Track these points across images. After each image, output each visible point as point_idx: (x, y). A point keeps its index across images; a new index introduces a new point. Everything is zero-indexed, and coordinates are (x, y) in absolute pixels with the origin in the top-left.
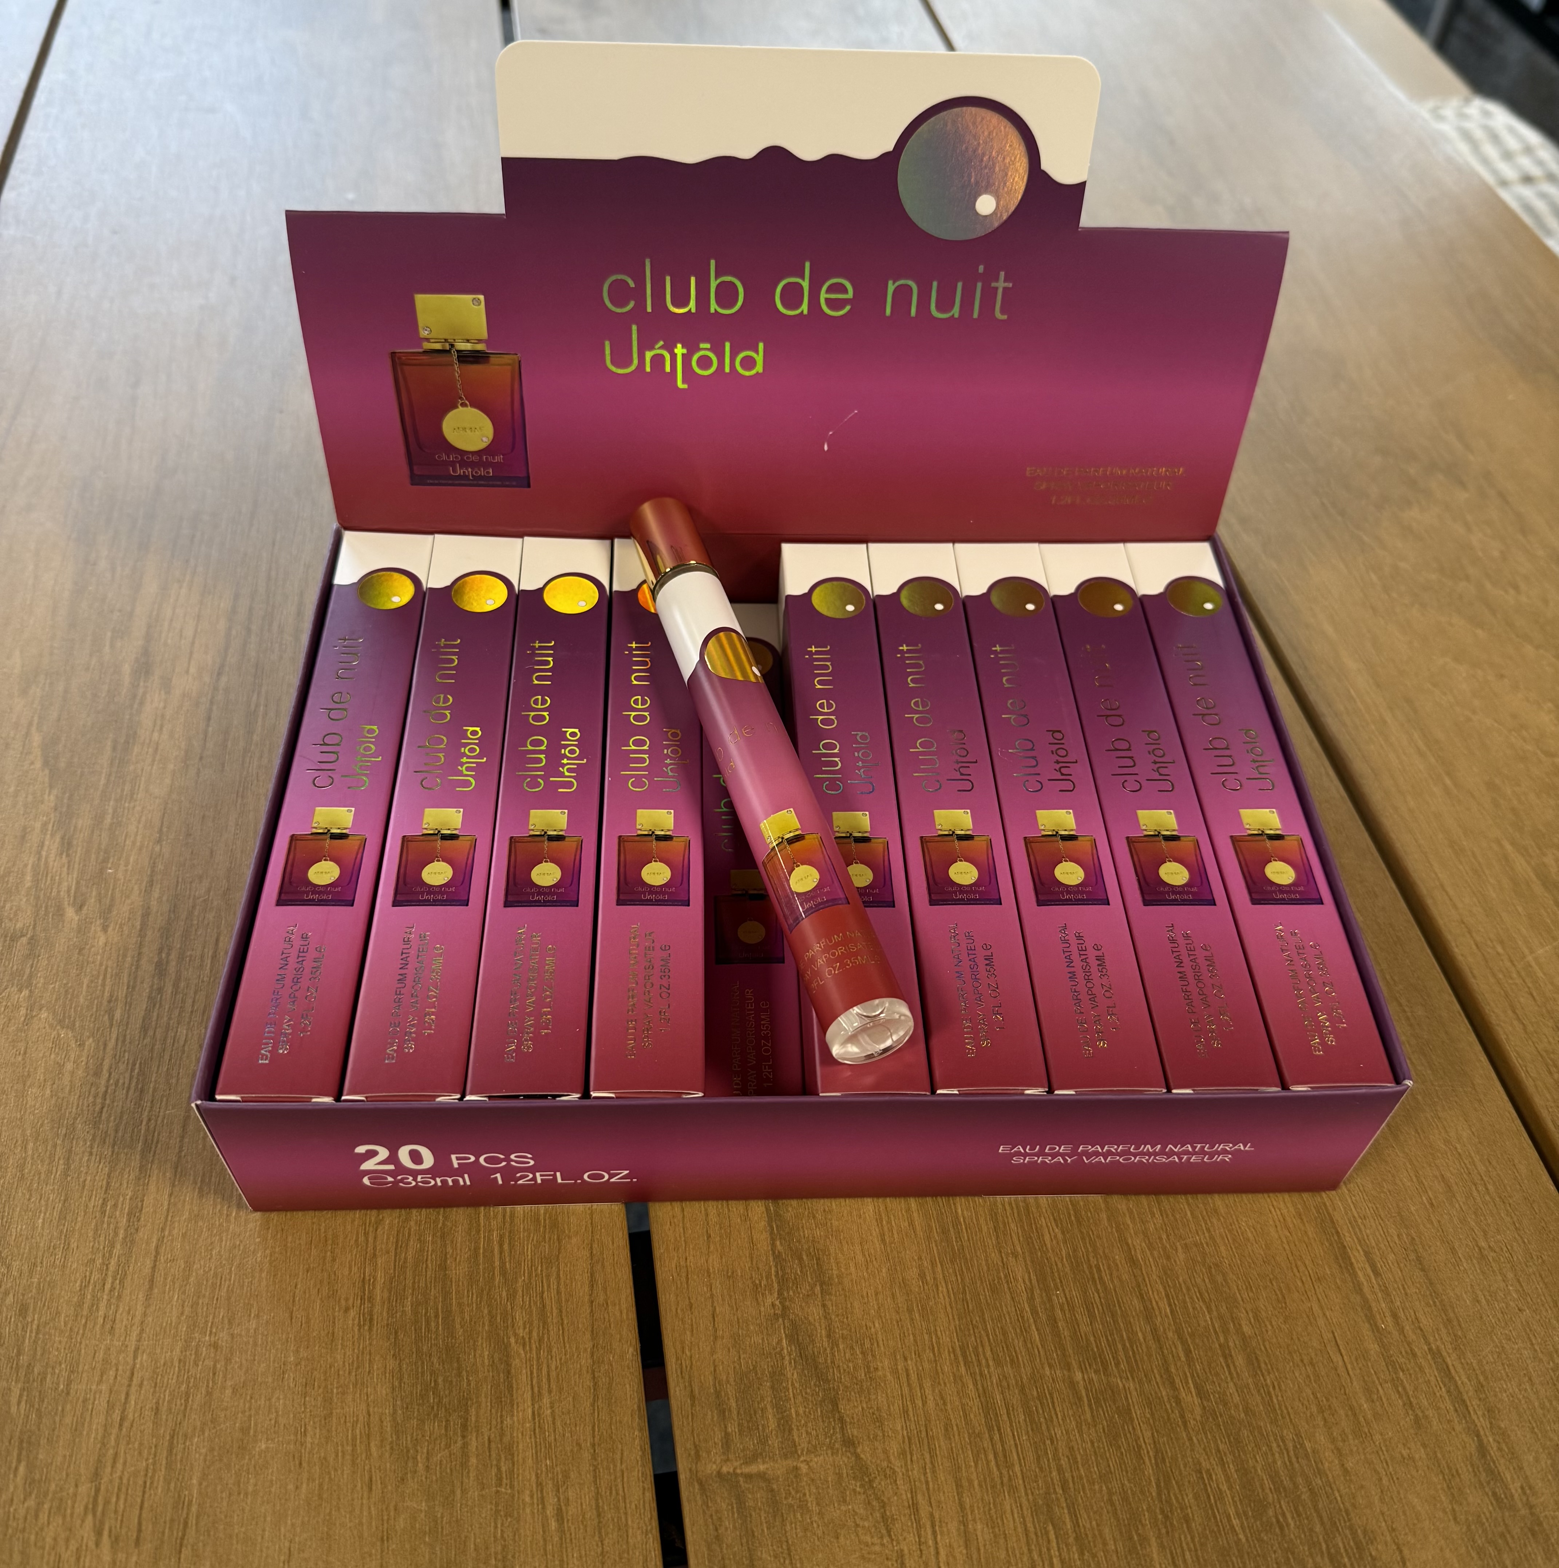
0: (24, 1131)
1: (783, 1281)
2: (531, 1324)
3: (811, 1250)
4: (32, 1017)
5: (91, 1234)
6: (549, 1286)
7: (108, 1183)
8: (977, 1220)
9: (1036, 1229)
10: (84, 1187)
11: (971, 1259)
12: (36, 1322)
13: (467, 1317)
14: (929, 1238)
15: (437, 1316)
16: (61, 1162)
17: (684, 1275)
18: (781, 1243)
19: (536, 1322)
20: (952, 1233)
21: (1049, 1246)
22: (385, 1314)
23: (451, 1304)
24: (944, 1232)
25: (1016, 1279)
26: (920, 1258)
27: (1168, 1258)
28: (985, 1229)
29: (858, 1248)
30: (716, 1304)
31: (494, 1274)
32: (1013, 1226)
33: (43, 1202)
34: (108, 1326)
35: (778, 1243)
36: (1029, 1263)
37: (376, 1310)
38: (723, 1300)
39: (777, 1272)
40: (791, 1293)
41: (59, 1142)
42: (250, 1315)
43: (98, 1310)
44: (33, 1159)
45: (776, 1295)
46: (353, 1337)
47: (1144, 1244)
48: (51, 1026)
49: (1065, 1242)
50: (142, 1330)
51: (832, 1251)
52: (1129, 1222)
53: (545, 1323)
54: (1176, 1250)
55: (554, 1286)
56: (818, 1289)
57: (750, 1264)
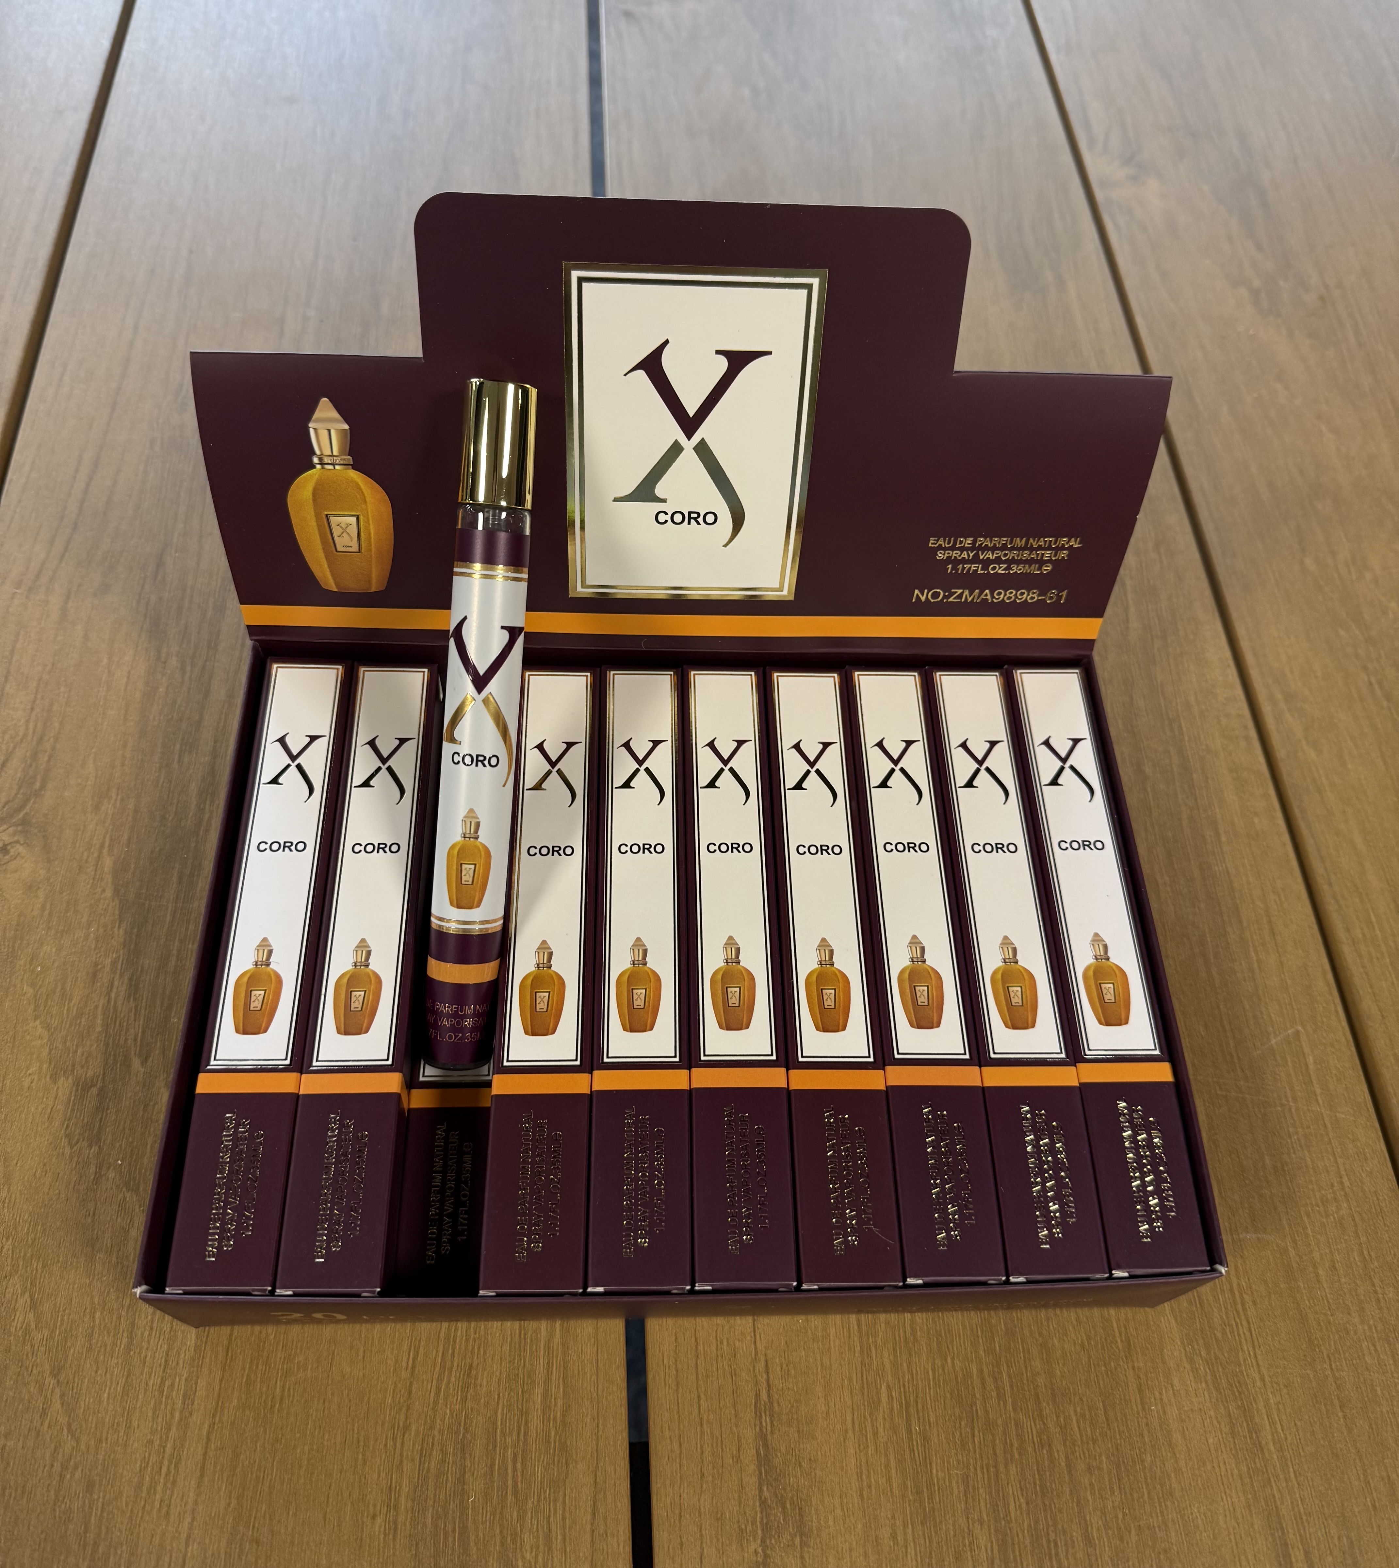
0: (92, 1297)
1: (766, 1528)
2: (538, 1547)
3: (795, 1498)
4: (101, 1176)
5: (150, 1414)
6: (555, 1510)
7: (166, 1361)
8: (950, 1482)
9: (1003, 1495)
10: (145, 1363)
11: (941, 1522)
12: (101, 1500)
13: (481, 1535)
14: (903, 1496)
15: (454, 1531)
16: (125, 1335)
17: (677, 1512)
18: (767, 1488)
19: (541, 1547)
20: (926, 1495)
21: (1013, 1516)
22: (408, 1524)
23: (467, 1520)
24: (919, 1493)
25: (979, 1547)
26: (893, 1517)
27: (1121, 1540)
28: (956, 1491)
29: (837, 1502)
30: (704, 1545)
31: (507, 1492)
32: (981, 1491)
33: (108, 1376)
34: (164, 1510)
35: (765, 1488)
36: (992, 1531)
37: (400, 1520)
38: (711, 1542)
39: (762, 1519)
40: (773, 1541)
41: (124, 1313)
42: (288, 1513)
43: (155, 1494)
44: (100, 1329)
45: (759, 1542)
46: (379, 1545)
47: (1100, 1523)
48: (118, 1187)
49: (1028, 1514)
50: (193, 1519)
51: (814, 1502)
52: (1090, 1498)
53: (550, 1549)
54: (1130, 1532)
55: (560, 1512)
56: (797, 1540)
57: (738, 1508)
